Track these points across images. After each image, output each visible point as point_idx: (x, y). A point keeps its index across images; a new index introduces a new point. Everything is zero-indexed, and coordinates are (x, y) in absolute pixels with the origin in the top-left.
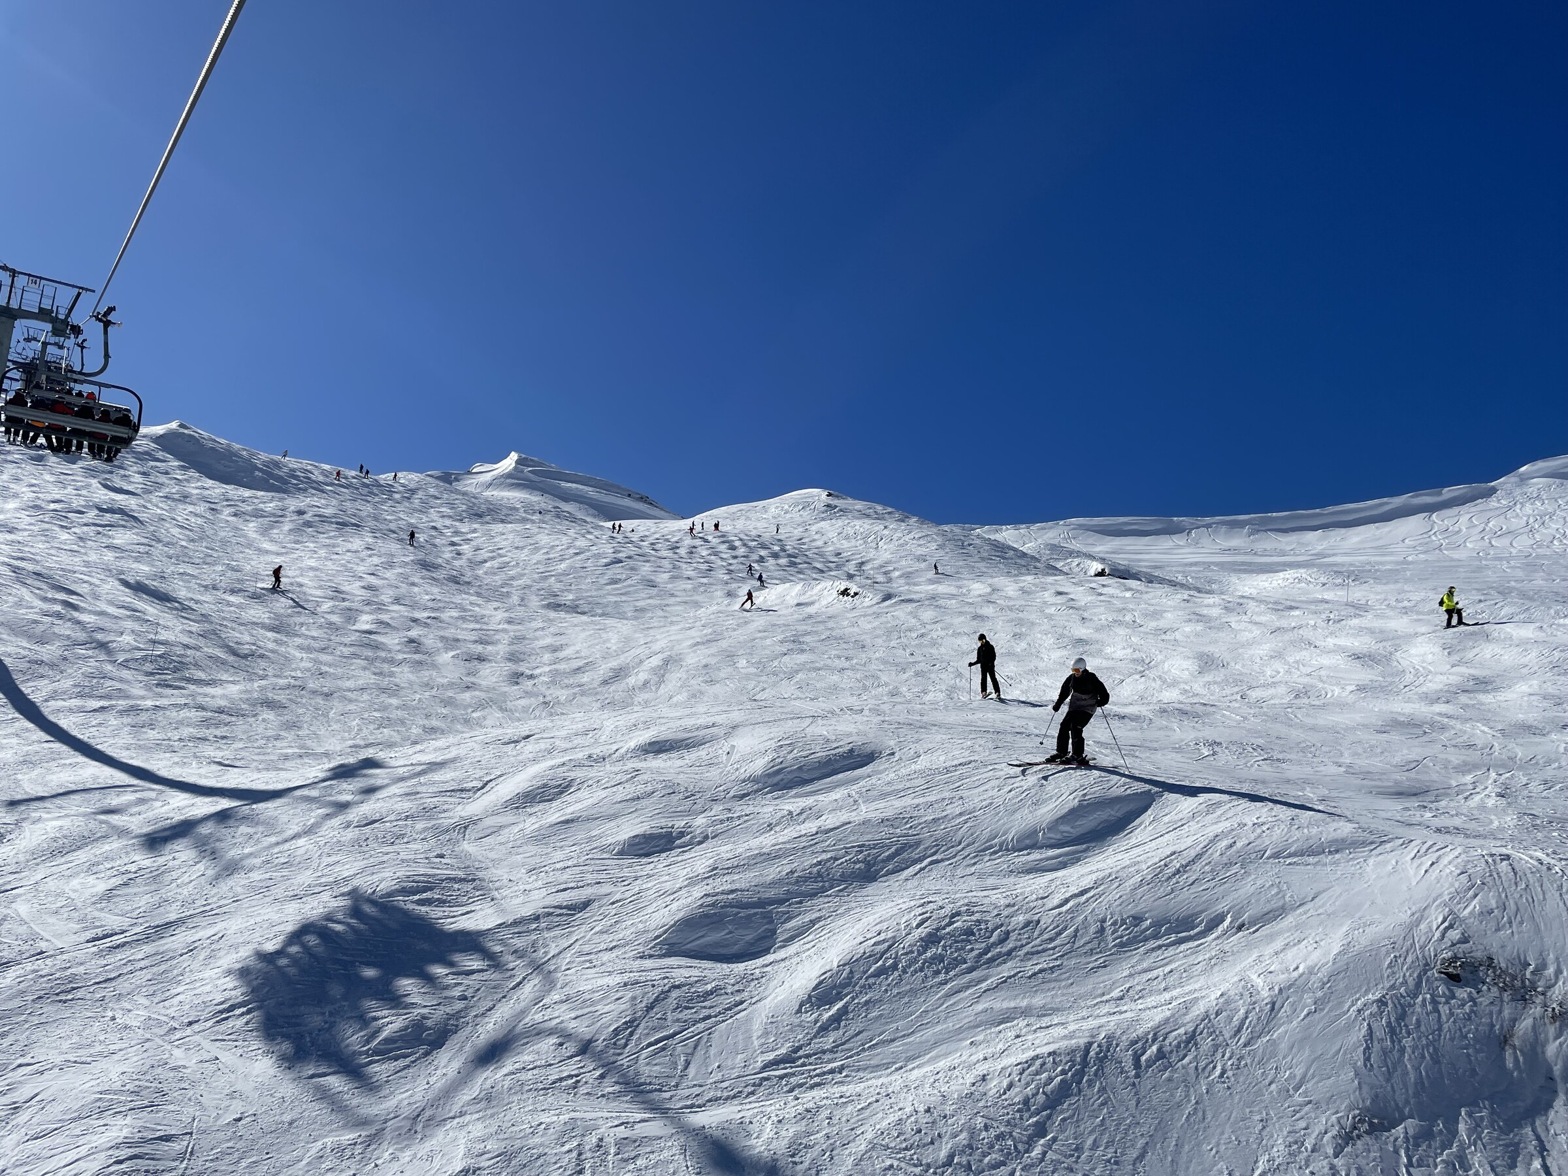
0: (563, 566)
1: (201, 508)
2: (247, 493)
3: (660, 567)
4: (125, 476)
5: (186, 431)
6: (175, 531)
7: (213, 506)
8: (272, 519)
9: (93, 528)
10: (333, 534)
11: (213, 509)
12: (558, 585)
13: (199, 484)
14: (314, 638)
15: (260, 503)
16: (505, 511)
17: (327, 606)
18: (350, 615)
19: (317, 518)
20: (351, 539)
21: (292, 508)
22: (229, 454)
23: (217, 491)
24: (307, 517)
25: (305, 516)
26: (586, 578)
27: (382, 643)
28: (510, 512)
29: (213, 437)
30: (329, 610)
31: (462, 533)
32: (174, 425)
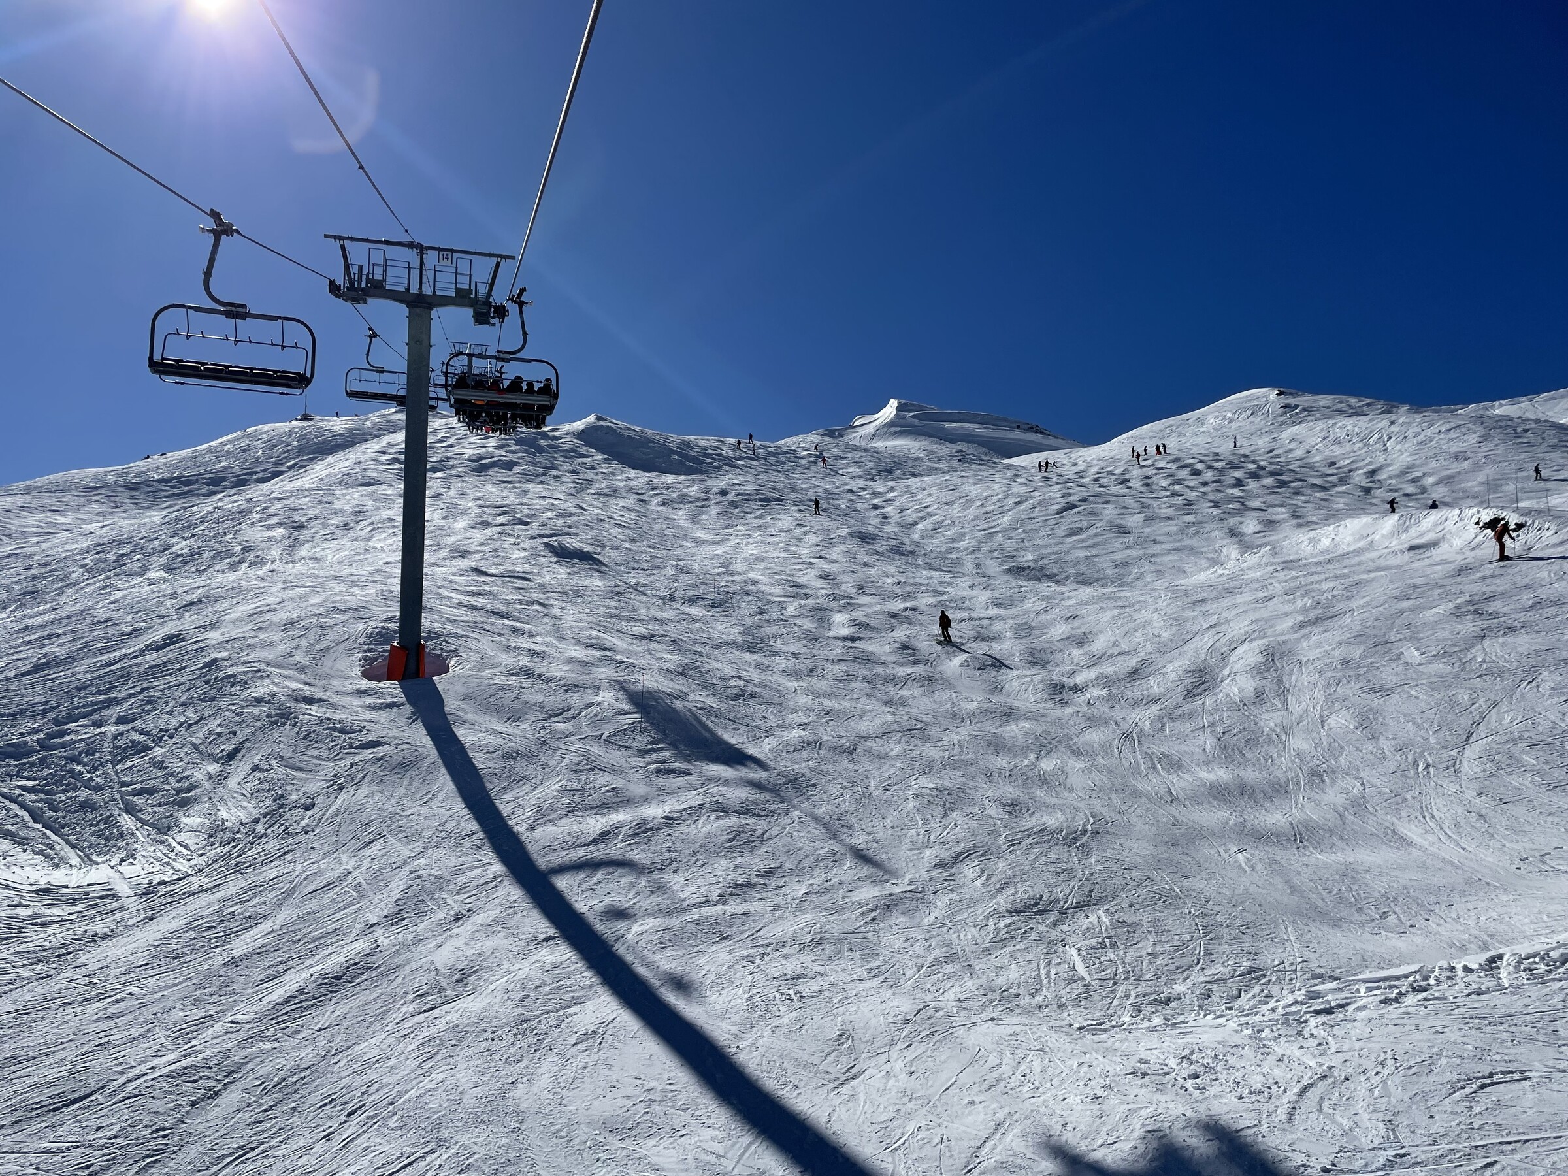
0: (1006, 519)
1: (631, 501)
2: (669, 479)
3: (1125, 508)
4: (557, 476)
5: (603, 423)
6: (615, 531)
7: (641, 497)
8: (698, 504)
9: (540, 540)
10: (760, 512)
11: (642, 501)
12: (1008, 543)
13: (624, 475)
14: (795, 655)
15: (684, 487)
16: (911, 463)
17: (792, 609)
18: (821, 615)
19: (740, 498)
20: (779, 517)
21: (714, 490)
22: (646, 441)
23: (641, 480)
24: (731, 497)
25: (728, 496)
26: (1037, 530)
27: (872, 654)
28: (916, 463)
29: (628, 426)
30: (797, 613)
31: (880, 493)
32: (592, 419)
